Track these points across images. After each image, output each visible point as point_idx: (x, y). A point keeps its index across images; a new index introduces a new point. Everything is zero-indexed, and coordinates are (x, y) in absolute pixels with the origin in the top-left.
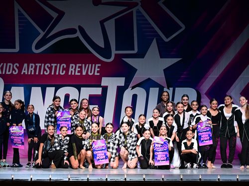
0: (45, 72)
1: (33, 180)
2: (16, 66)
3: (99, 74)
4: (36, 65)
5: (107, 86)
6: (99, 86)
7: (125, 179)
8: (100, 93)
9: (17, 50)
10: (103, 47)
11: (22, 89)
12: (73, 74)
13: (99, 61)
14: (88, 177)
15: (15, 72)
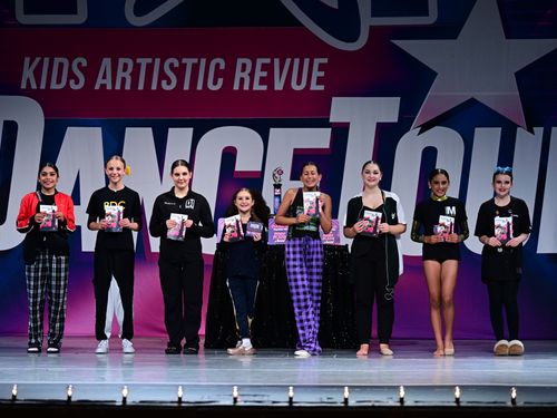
0: (164, 83)
1: (129, 402)
2: (79, 64)
3: (322, 88)
4: (139, 60)
5: (349, 124)
6: (324, 123)
7: (402, 400)
8: (325, 144)
9: (80, 17)
10: (336, 7)
11: (96, 133)
12: (246, 87)
13: (323, 49)
14: (291, 394)
15: (77, 82)
